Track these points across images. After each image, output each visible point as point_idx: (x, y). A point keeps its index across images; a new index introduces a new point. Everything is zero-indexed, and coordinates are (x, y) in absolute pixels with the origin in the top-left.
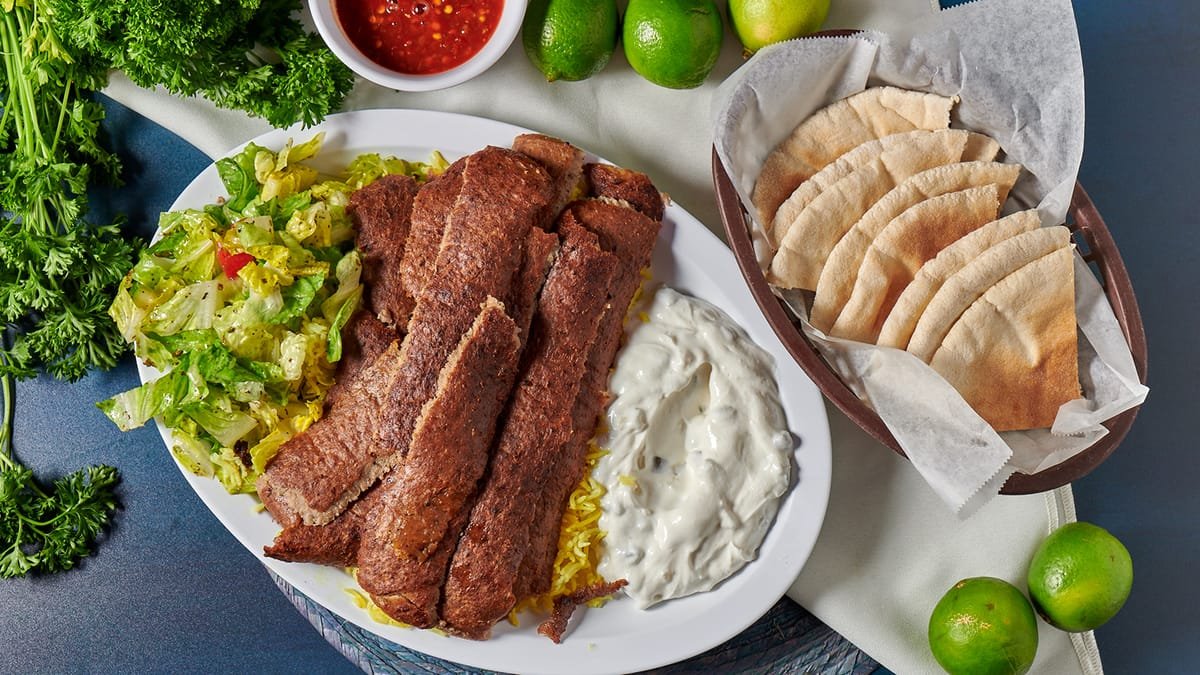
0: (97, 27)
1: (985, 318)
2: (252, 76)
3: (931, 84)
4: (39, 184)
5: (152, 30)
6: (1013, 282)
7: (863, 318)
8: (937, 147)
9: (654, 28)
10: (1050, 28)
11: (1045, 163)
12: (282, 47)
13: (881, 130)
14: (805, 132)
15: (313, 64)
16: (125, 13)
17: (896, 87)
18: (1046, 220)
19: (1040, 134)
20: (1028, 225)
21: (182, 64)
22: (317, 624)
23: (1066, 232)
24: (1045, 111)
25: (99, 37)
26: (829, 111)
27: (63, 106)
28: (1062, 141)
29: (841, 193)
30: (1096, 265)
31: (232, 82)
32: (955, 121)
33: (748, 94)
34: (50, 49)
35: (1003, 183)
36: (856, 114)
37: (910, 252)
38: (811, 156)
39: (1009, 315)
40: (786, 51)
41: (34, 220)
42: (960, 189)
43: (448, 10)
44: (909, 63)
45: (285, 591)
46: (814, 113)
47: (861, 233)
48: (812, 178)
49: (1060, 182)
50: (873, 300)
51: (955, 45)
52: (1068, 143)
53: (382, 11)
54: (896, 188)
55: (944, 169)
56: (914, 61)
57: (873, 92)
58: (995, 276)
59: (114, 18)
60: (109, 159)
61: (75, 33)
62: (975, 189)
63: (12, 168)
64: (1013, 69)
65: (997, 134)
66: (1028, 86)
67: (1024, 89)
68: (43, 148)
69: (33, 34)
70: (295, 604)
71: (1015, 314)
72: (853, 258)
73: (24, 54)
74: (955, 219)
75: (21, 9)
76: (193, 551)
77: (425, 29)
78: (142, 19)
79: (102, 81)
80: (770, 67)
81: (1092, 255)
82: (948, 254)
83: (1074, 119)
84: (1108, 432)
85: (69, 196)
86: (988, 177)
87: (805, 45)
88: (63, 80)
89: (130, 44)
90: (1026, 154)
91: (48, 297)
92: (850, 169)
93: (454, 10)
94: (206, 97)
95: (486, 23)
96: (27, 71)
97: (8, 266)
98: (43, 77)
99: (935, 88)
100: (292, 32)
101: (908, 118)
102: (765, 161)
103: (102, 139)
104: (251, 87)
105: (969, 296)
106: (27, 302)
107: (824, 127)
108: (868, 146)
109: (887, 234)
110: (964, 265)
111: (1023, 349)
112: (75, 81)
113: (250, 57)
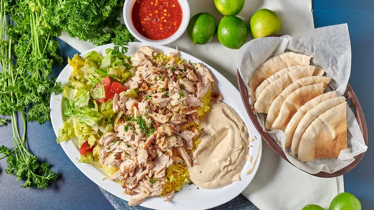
0: (60, 19)
1: (319, 124)
2: (104, 36)
3: (305, 52)
4: (38, 65)
5: (76, 22)
6: (328, 113)
7: (282, 122)
8: (306, 71)
9: (227, 30)
10: (341, 37)
11: (338, 77)
12: (114, 28)
13: (289, 65)
14: (266, 65)
15: (123, 35)
16: (68, 16)
17: (294, 52)
18: (338, 94)
19: (337, 68)
20: (333, 96)
21: (84, 32)
22: (112, 203)
23: (344, 98)
24: (339, 62)
25: (60, 22)
26: (273, 59)
27: (47, 41)
28: (344, 71)
29: (276, 84)
30: (353, 108)
31: (98, 38)
32: (311, 63)
33: (249, 53)
34: (45, 24)
35: (325, 82)
36: (281, 60)
37: (296, 103)
38: (267, 72)
39: (326, 123)
40: (261, 41)
41: (35, 75)
42: (312, 84)
43: (165, 21)
44: (298, 45)
45: (103, 192)
46: (268, 59)
47: (282, 97)
48: (267, 79)
49: (343, 83)
50: (285, 117)
51: (312, 41)
52: (346, 71)
53: (145, 20)
54: (293, 83)
55: (307, 78)
56: (299, 45)
57: (287, 53)
58: (323, 111)
59: (65, 17)
60: (59, 58)
61: (53, 20)
62: (317, 84)
63: (30, 59)
64: (330, 48)
65: (324, 68)
66: (334, 54)
67: (333, 54)
68: (40, 53)
69: (40, 20)
70: (106, 196)
71: (328, 123)
72: (279, 104)
73: (37, 25)
74: (311, 93)
75: (37, 11)
76: (76, 178)
77: (158, 26)
78: (73, 18)
79: (59, 34)
80: (256, 45)
81: (352, 105)
82: (308, 104)
83: (348, 64)
84: (355, 160)
85: (46, 69)
86: (321, 81)
87: (266, 39)
88: (48, 33)
89: (69, 25)
90: (332, 74)
91: (37, 99)
92: (279, 77)
93: (167, 21)
94: (90, 41)
95: (176, 26)
96: (37, 30)
97: (27, 89)
98: (42, 33)
99: (306, 53)
100: (117, 24)
101: (297, 62)
102: (253, 73)
103: (58, 52)
104: (104, 40)
105: (314, 117)
106: (31, 100)
107: (272, 63)
108: (284, 70)
109: (289, 97)
110: (313, 107)
111: (330, 133)
112: (52, 34)
113: (104, 31)
